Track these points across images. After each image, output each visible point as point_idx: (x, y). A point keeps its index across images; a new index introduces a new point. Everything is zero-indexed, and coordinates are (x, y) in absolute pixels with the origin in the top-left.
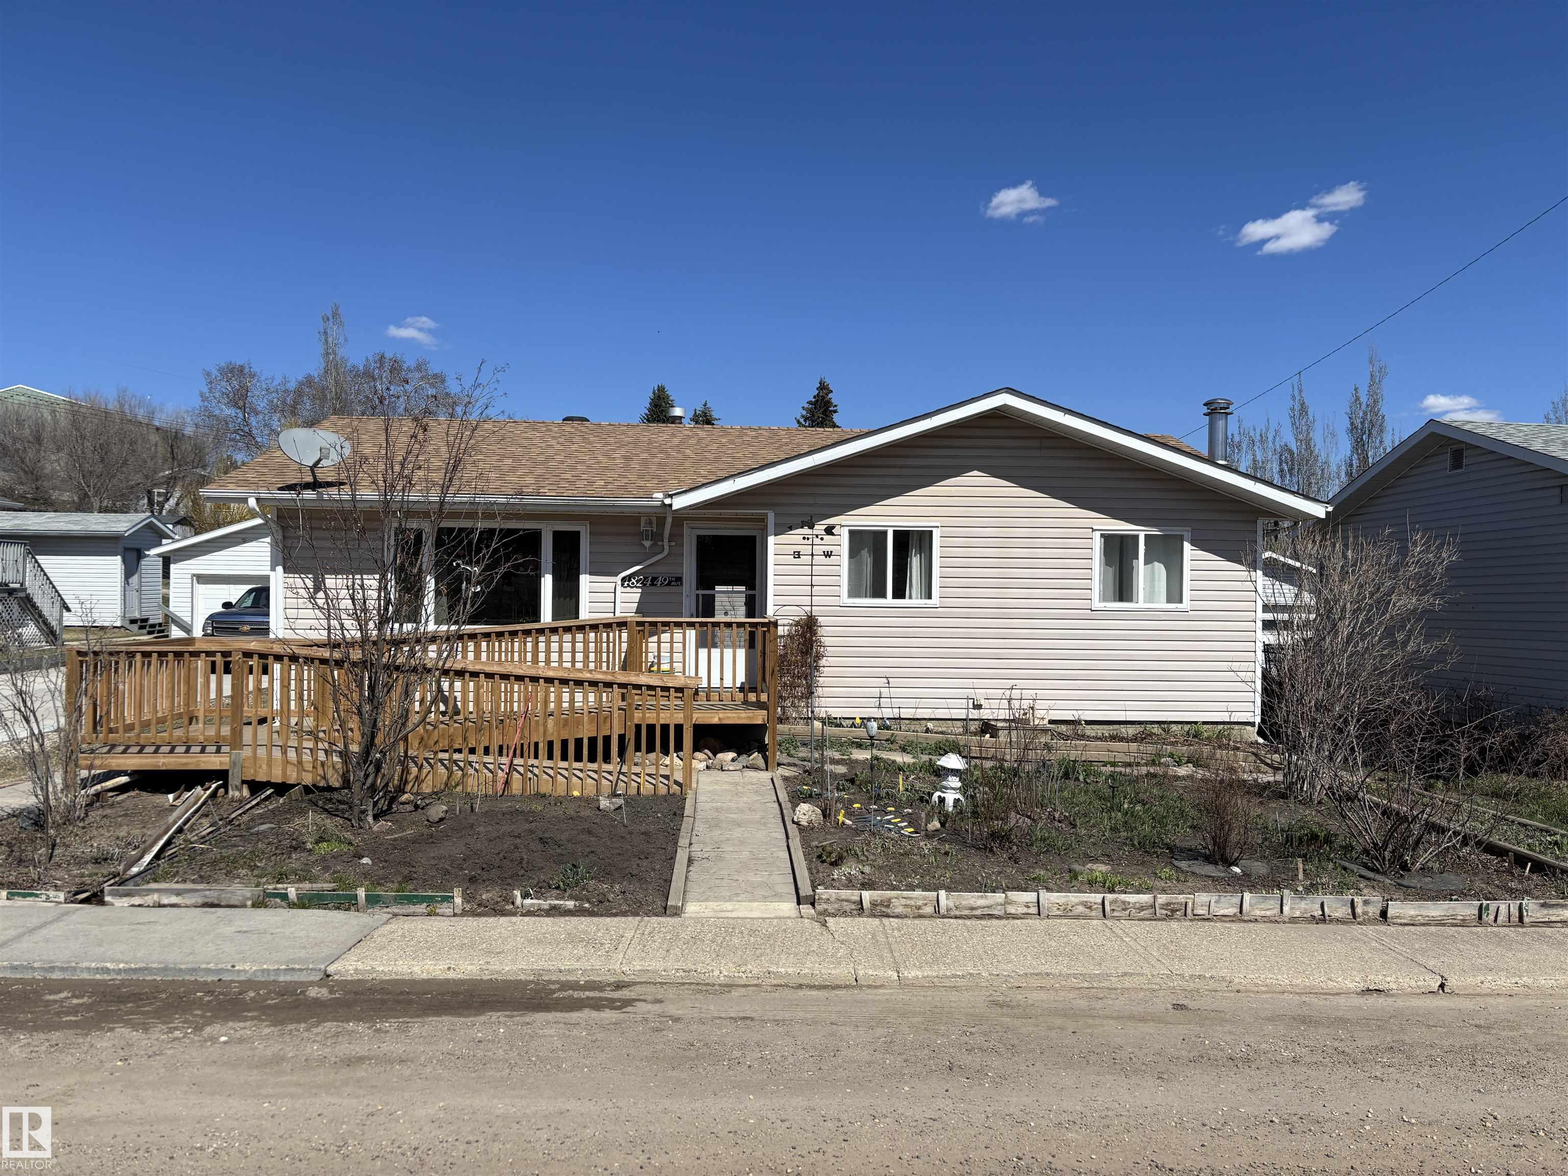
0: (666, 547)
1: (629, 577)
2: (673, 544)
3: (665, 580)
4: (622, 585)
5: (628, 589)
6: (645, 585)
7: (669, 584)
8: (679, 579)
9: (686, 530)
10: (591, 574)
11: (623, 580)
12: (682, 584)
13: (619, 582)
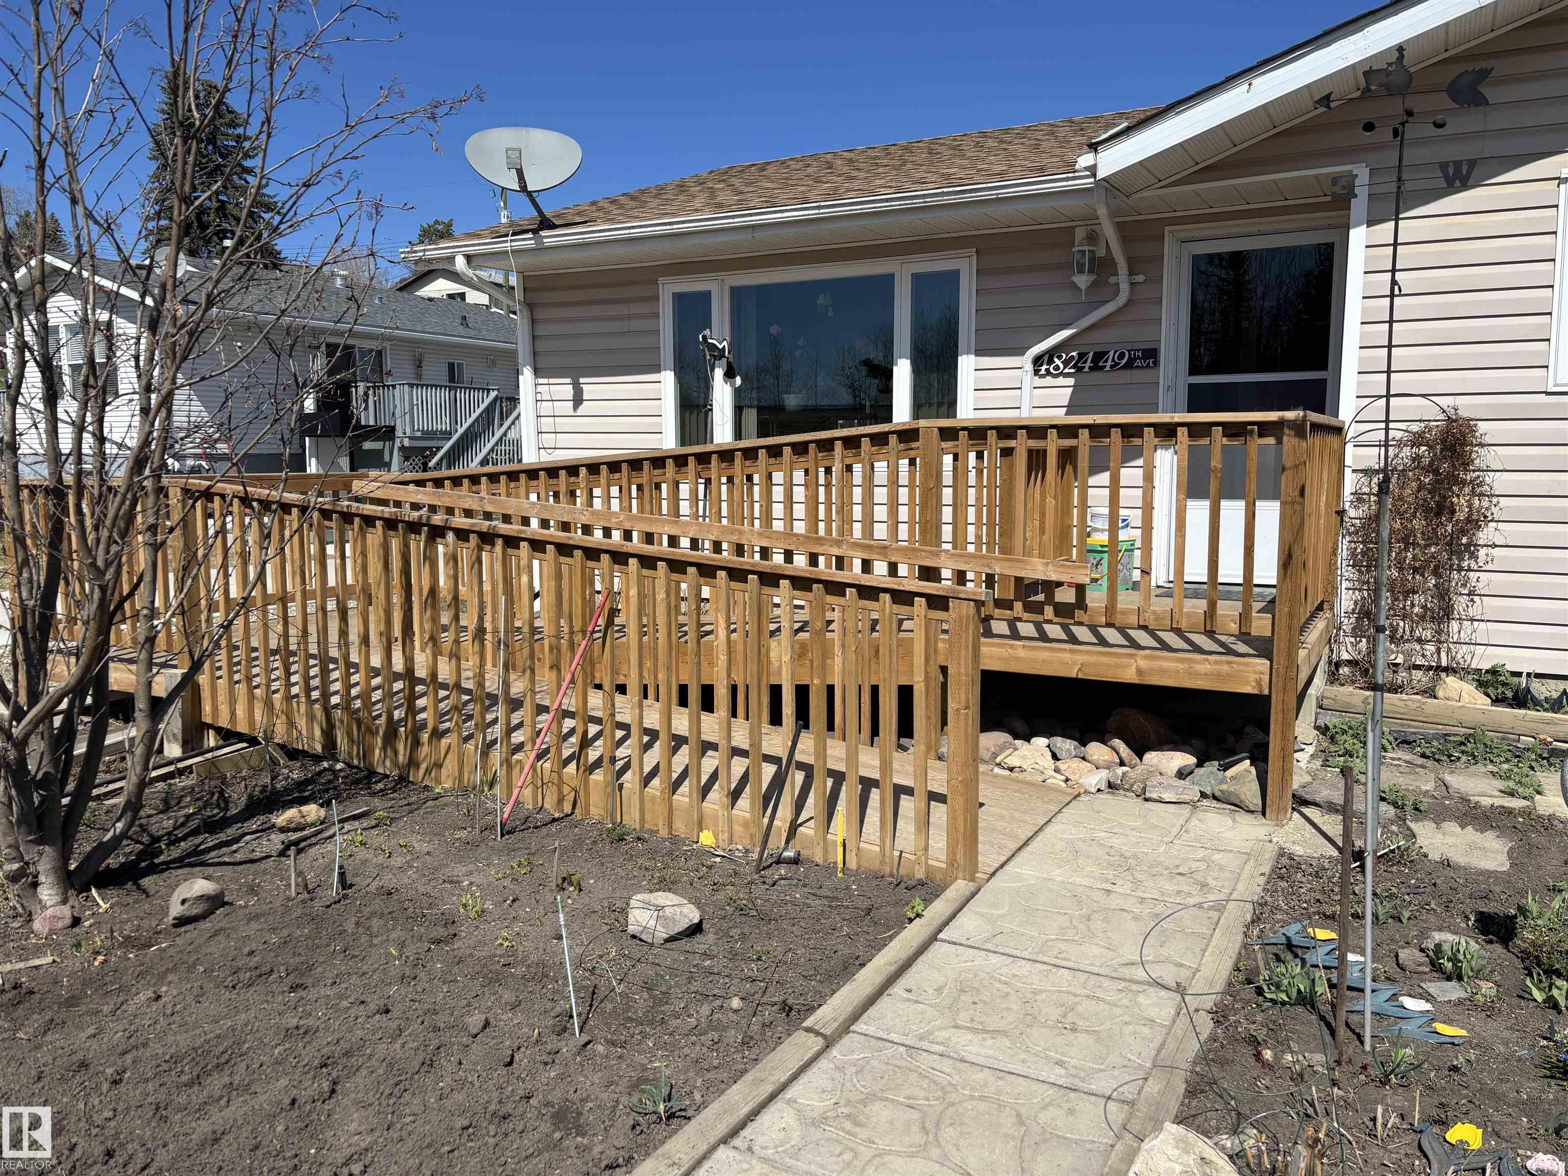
0: (1124, 287)
1: (1049, 356)
2: (1140, 278)
3: (1122, 356)
4: (1036, 372)
5: (1049, 380)
6: (1079, 370)
7: (1129, 365)
8: (1151, 355)
9: (1169, 249)
10: (979, 353)
11: (1037, 361)
12: (1156, 363)
13: (1029, 367)
